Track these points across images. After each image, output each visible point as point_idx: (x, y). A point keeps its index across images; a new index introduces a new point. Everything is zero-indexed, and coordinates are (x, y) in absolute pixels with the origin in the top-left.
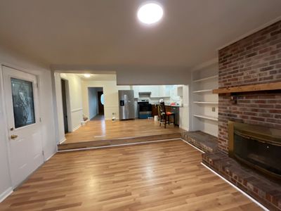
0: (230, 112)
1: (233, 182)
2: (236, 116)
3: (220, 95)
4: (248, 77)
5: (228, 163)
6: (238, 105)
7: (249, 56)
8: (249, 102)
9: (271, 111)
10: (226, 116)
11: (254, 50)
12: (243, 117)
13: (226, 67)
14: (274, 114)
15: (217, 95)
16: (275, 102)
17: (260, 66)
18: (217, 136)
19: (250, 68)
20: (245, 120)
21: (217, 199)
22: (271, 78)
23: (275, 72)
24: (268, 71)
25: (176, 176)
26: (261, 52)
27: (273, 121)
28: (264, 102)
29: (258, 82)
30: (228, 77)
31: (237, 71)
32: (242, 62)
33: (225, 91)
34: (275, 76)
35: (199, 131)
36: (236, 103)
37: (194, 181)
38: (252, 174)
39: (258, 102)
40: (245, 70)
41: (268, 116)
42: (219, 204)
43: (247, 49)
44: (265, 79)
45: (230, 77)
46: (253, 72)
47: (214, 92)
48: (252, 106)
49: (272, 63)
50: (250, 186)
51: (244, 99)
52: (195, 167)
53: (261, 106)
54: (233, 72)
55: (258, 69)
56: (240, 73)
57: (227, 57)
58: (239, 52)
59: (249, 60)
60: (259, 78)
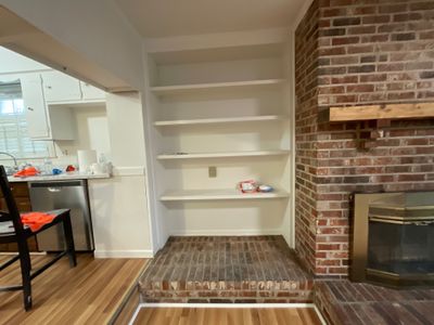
0: (352, 171)
2: (366, 179)
4: (397, 87)
6: (373, 153)
7: (400, 37)
8: (396, 143)
12: (384, 179)
17: (420, 66)
19: (400, 67)
20: (388, 185)
26: (423, 37)
29: (416, 98)
30: (347, 80)
32: (384, 48)
40: (390, 68)
43: (397, 18)
45: (354, 79)
48: (402, 152)
53: (419, 151)
54: (361, 69)
55: (417, 72)
56: (376, 73)
57: (346, 22)
58: (377, 20)
59: (399, 48)
60: (416, 91)
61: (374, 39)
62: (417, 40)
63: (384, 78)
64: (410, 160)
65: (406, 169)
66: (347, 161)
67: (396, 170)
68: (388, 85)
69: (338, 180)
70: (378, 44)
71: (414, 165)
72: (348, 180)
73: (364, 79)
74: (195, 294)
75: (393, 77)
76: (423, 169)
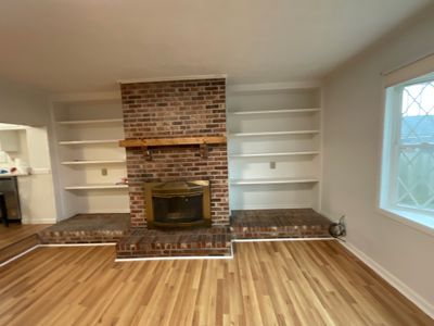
0: (145, 171)
1: (167, 254)
2: (152, 175)
3: (128, 149)
4: (162, 129)
5: (153, 237)
6: (154, 162)
7: (160, 105)
8: (164, 157)
11: (166, 100)
12: (159, 175)
13: (133, 111)
14: (186, 168)
17: (172, 119)
18: (128, 211)
19: (162, 119)
20: (162, 178)
22: (182, 132)
23: (184, 128)
24: (179, 126)
26: (171, 105)
27: (186, 174)
28: (177, 156)
29: (171, 135)
30: (138, 125)
31: (149, 120)
32: (154, 110)
33: (138, 143)
36: (150, 160)
37: (127, 291)
38: (179, 234)
39: (173, 156)
40: (157, 120)
41: (182, 170)
42: (172, 287)
43: (159, 96)
44: (177, 133)
45: (141, 125)
46: (165, 124)
47: (121, 145)
48: (168, 161)
49: (181, 118)
51: (160, 154)
52: (111, 272)
53: (175, 161)
54: (144, 120)
55: (170, 122)
56: (152, 122)
57: (135, 97)
58: (149, 96)
59: (161, 110)
60: (171, 131)
61: (149, 106)
62: (169, 107)
63: (155, 124)
64: (172, 166)
65: (170, 170)
66: (141, 166)
67: (166, 170)
68: (158, 129)
69: (138, 176)
70: (150, 108)
71: (174, 168)
72: (143, 176)
73: (146, 125)
74: (68, 239)
75: (159, 124)
76: (179, 170)
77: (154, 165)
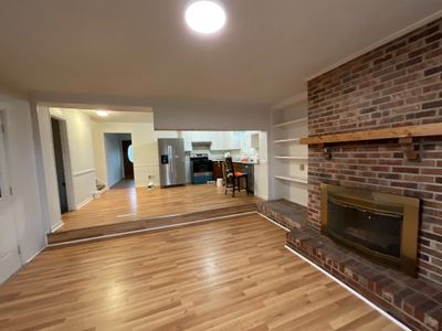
0: (323, 170)
1: (326, 268)
2: (330, 176)
3: (309, 146)
4: (345, 121)
5: (321, 243)
6: (334, 161)
7: (346, 92)
8: (346, 156)
9: (374, 169)
10: (318, 177)
11: (354, 83)
12: (339, 177)
13: (317, 107)
14: (377, 173)
15: (306, 146)
16: (378, 156)
17: (359, 106)
18: (306, 205)
19: (347, 109)
20: (342, 182)
21: (306, 295)
22: (374, 123)
23: (379, 115)
24: (370, 114)
25: (251, 268)
26: (361, 87)
27: (376, 181)
28: (364, 156)
29: (357, 128)
30: (320, 121)
31: (332, 113)
32: (338, 100)
33: (316, 140)
34: (378, 120)
35: (283, 200)
36: (330, 158)
37: (274, 273)
38: (350, 256)
39: (357, 156)
40: (341, 111)
41: (370, 175)
42: (309, 302)
43: (345, 81)
44: (367, 124)
45: (323, 120)
46: (352, 115)
47: (302, 142)
48: (350, 161)
49: (374, 103)
50: (349, 272)
51: (341, 152)
52: (277, 252)
53: (361, 162)
54: (327, 114)
55: (358, 111)
56: (335, 115)
57: (319, 91)
58: (333, 85)
59: (346, 98)
60: (358, 122)
61: (332, 97)
62: (358, 90)
63: (338, 117)
64: (355, 168)
65: (353, 173)
67: (346, 173)
70: (334, 99)
71: (358, 171)
72: (322, 175)
73: (328, 119)
75: (342, 116)
76: (365, 174)
77: (333, 164)
